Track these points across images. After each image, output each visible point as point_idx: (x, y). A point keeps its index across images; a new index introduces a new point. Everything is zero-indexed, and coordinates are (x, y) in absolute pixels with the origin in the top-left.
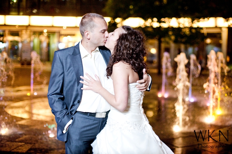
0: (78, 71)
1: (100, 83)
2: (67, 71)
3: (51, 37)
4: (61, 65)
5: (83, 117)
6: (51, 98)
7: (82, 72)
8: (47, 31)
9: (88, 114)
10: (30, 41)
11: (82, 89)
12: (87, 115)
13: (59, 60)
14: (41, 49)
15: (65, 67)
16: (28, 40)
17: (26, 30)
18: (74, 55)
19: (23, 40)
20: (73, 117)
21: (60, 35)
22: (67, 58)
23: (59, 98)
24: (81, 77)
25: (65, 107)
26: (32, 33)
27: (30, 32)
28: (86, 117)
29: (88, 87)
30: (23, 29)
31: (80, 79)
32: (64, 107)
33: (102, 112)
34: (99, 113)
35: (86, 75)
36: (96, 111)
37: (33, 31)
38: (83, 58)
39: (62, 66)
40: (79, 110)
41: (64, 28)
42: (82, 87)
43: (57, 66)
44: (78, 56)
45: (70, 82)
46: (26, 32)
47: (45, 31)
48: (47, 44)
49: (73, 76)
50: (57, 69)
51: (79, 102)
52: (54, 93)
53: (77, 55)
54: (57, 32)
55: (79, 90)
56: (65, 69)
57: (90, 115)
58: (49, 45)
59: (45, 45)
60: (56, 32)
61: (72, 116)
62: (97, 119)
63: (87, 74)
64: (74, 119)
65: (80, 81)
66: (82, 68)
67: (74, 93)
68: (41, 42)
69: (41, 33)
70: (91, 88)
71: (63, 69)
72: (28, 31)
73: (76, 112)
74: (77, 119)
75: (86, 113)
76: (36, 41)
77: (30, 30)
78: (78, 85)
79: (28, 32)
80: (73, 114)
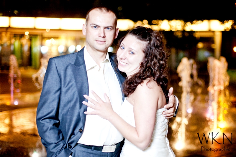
0: (82, 87)
1: (110, 106)
2: (66, 86)
3: (33, 40)
4: (58, 77)
5: (86, 152)
6: (43, 124)
7: (87, 90)
8: (29, 33)
9: (93, 148)
10: (11, 44)
11: (85, 113)
12: (91, 149)
13: (55, 70)
14: (22, 52)
15: (63, 81)
16: (8, 43)
17: (6, 32)
18: (77, 66)
19: (2, 43)
20: (72, 151)
21: (43, 38)
22: (66, 68)
23: (53, 125)
24: (85, 96)
25: (61, 138)
26: (12, 36)
27: (11, 34)
28: (90, 151)
29: (93, 110)
30: (3, 31)
31: (84, 99)
32: (59, 137)
33: (112, 144)
34: (108, 146)
35: (92, 93)
36: (104, 144)
37: (13, 33)
38: (89, 70)
39: (59, 79)
40: (80, 142)
41: (47, 31)
42: (86, 110)
43: (52, 79)
44: (82, 67)
45: (69, 102)
46: (6, 34)
47: (27, 33)
48: (29, 47)
49: (74, 94)
50: (52, 83)
51: (81, 131)
52: (47, 116)
53: (81, 65)
54: (40, 35)
55: (81, 115)
56: (63, 83)
57: (95, 149)
58: (30, 49)
59: (26, 48)
60: (38, 34)
61: (70, 149)
62: (104, 154)
63: (94, 93)
64: (73, 154)
65: (84, 102)
66: (87, 84)
67: (75, 118)
68: (22, 46)
69: (22, 36)
70: (99, 112)
71: (61, 84)
72: (9, 33)
73: (77, 144)
74: (78, 155)
75: (90, 147)
76: (17, 44)
77: (10, 32)
78: (80, 108)
79: (8, 35)
80: (72, 147)
